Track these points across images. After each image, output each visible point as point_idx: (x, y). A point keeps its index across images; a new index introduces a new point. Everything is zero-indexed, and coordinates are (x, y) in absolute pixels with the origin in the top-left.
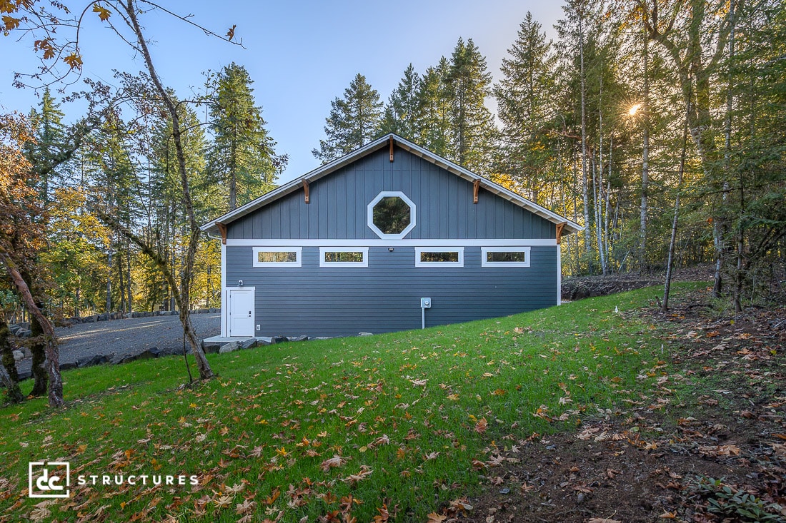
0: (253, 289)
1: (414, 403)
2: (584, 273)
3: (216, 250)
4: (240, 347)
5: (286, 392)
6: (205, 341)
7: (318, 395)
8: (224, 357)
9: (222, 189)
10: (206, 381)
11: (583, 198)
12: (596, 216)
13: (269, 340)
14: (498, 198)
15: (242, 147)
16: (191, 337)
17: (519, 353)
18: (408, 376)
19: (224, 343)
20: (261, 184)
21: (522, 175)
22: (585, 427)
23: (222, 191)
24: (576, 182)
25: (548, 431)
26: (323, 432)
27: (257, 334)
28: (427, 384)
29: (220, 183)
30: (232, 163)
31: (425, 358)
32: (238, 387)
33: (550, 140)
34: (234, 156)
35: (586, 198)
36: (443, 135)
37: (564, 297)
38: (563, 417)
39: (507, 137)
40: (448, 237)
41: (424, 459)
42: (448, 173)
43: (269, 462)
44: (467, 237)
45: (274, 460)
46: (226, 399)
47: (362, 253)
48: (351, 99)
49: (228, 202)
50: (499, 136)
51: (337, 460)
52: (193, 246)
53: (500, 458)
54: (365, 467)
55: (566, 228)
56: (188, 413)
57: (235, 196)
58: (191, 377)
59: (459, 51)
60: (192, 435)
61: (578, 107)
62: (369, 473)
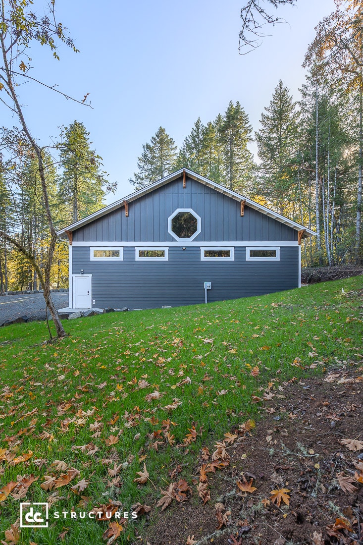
0: (91, 275)
1: (206, 355)
2: (316, 265)
3: (65, 249)
4: (82, 315)
5: (117, 346)
6: (59, 311)
7: (139, 349)
8: (72, 322)
9: (68, 207)
10: (62, 338)
11: (315, 213)
12: (325, 225)
13: (101, 310)
14: (257, 213)
15: (81, 178)
16: (51, 308)
17: (276, 320)
18: (200, 337)
19: (72, 313)
20: (96, 203)
21: (273, 197)
22: (329, 373)
23: (68, 209)
24: (310, 202)
25: (302, 376)
26: (145, 374)
27: (93, 306)
28: (214, 342)
29: (67, 203)
30: (75, 190)
31: (210, 324)
32: (83, 343)
33: (293, 172)
34: (76, 185)
35: (317, 212)
36: (219, 169)
37: (303, 282)
38: (313, 366)
39: (263, 170)
40: (223, 240)
41: (217, 394)
42: (223, 196)
43: (109, 395)
44: (236, 240)
45: (113, 393)
46: (76, 351)
47: (164, 251)
48: (155, 144)
49: (72, 216)
50: (258, 169)
51: (156, 394)
52: (52, 246)
53: (271, 395)
54: (176, 399)
55: (305, 234)
56: (51, 361)
57: (77, 212)
58: (51, 336)
59: (230, 110)
60: (55, 376)
61: (313, 148)
62: (180, 403)
